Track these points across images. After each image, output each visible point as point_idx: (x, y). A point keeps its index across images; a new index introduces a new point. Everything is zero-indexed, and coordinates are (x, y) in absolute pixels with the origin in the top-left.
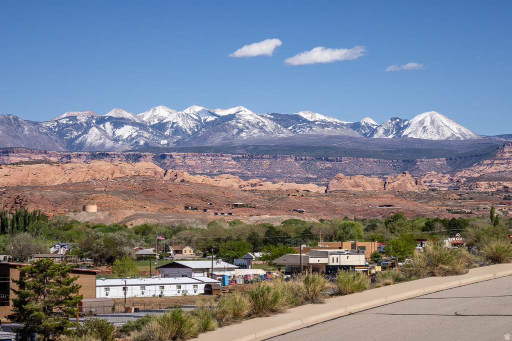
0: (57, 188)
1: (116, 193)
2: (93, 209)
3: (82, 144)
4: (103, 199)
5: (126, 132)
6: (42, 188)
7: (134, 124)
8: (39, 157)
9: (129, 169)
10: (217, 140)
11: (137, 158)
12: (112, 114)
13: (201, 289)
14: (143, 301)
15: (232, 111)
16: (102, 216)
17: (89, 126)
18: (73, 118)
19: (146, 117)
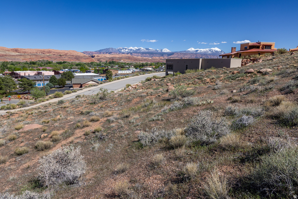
0: (118, 58)
1: (125, 58)
2: (122, 60)
3: (121, 52)
4: (123, 59)
5: (127, 50)
6: (116, 57)
7: (128, 49)
8: (116, 53)
9: (127, 55)
10: (138, 51)
11: (128, 54)
12: (125, 48)
13: (131, 72)
14: (124, 73)
15: (140, 48)
16: (123, 61)
17: (122, 49)
18: (120, 48)
19: (129, 48)
